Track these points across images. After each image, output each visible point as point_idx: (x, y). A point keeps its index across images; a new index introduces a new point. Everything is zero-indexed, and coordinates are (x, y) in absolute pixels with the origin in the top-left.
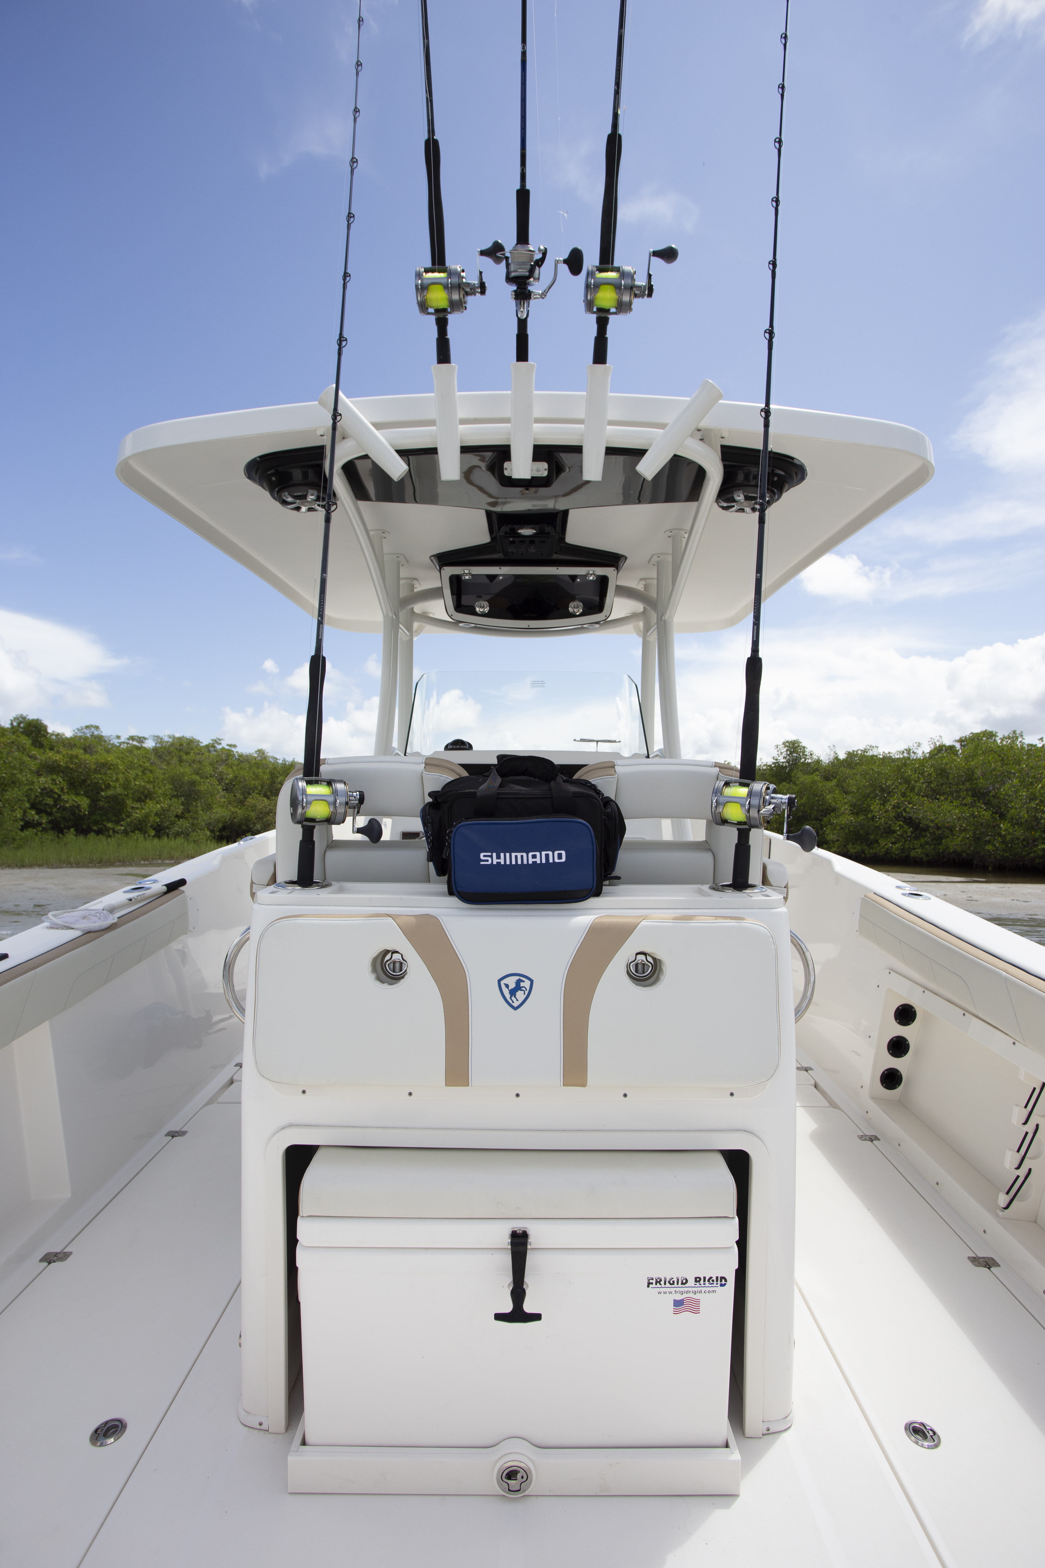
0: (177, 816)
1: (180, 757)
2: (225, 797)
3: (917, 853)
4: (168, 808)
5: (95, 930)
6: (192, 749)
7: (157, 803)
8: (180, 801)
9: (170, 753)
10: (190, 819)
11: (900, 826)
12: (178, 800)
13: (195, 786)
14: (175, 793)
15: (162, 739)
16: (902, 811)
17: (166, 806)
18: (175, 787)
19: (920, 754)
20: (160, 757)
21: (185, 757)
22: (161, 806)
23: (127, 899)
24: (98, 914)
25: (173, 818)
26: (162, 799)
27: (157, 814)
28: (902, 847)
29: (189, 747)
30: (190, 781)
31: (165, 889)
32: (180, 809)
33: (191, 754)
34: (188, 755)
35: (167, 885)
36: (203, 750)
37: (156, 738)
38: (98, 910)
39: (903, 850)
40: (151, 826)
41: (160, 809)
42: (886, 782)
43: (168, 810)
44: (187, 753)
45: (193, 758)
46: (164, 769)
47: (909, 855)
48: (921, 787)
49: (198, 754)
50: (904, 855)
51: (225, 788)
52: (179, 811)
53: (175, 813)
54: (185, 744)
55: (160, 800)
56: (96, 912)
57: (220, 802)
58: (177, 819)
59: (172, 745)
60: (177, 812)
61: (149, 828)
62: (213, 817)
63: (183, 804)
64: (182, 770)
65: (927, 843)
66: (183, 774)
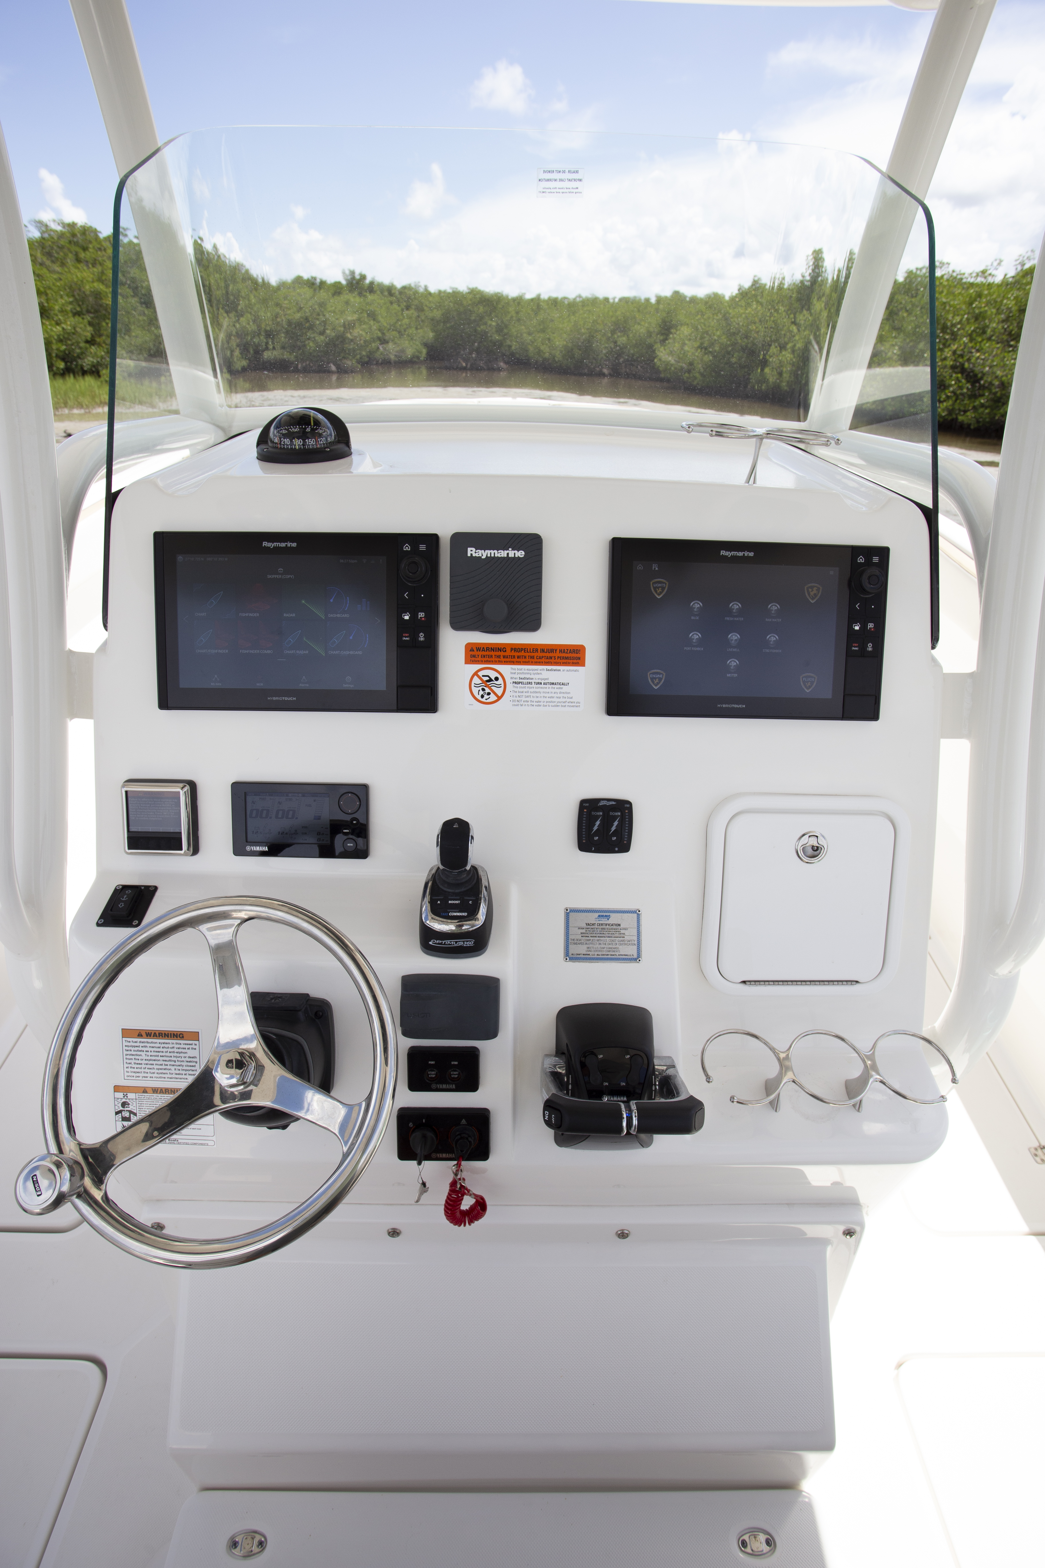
0: (87, 342)
1: (77, 255)
2: (144, 314)
3: (967, 418)
4: (73, 331)
6: (90, 242)
7: (58, 324)
8: (86, 321)
9: (61, 248)
10: (104, 345)
11: (957, 379)
12: (83, 319)
13: (101, 299)
14: (78, 309)
15: (47, 226)
16: (965, 362)
17: (69, 328)
18: (76, 299)
19: (998, 278)
20: (49, 255)
21: (82, 255)
22: (63, 329)
25: (82, 345)
26: (60, 317)
27: (60, 341)
28: (951, 408)
29: (86, 239)
30: (93, 292)
32: (88, 332)
33: (90, 250)
34: (87, 253)
36: (104, 244)
37: (38, 225)
39: (950, 412)
40: (57, 356)
41: (62, 333)
42: (953, 317)
43: (74, 334)
44: (85, 249)
45: (94, 256)
46: (58, 273)
47: (957, 419)
48: (994, 330)
49: (100, 249)
50: (950, 418)
51: (142, 300)
52: (88, 335)
53: (84, 338)
54: (79, 235)
55: (60, 319)
57: (139, 321)
58: (88, 345)
59: (61, 235)
60: (86, 336)
61: (54, 359)
62: (133, 343)
63: (90, 324)
64: (79, 275)
65: (982, 405)
66: (82, 281)
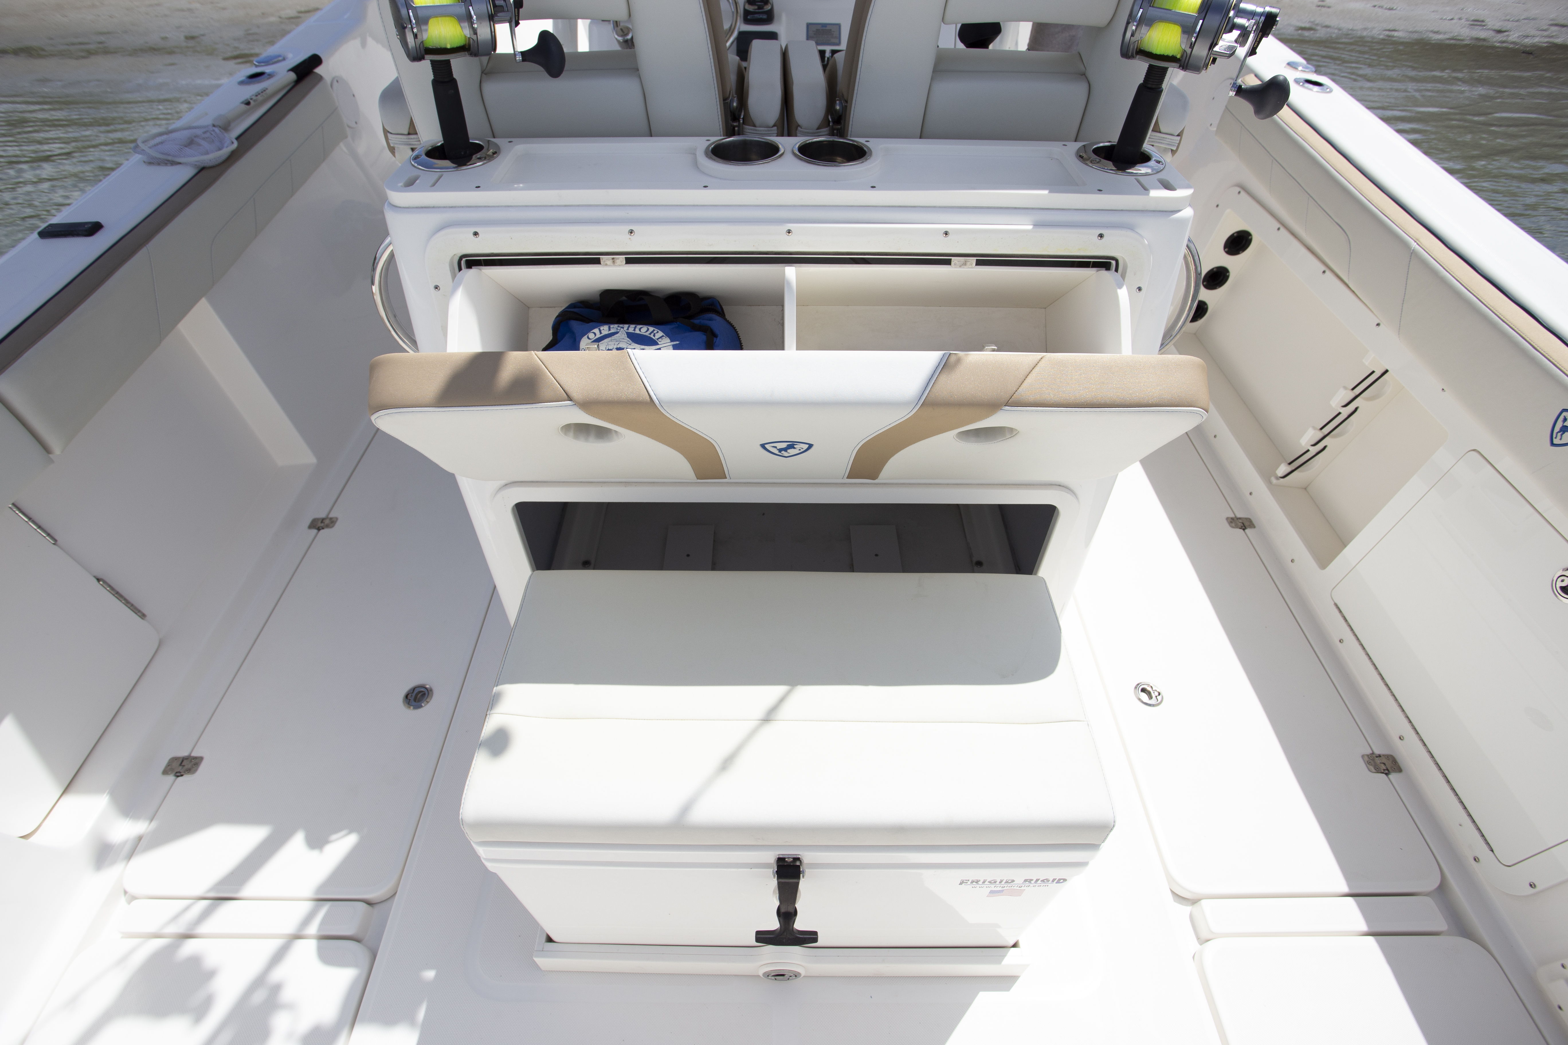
5: (217, 163)
23: (242, 103)
24: (208, 135)
31: (293, 76)
35: (294, 69)
38: (207, 126)
56: (205, 130)
